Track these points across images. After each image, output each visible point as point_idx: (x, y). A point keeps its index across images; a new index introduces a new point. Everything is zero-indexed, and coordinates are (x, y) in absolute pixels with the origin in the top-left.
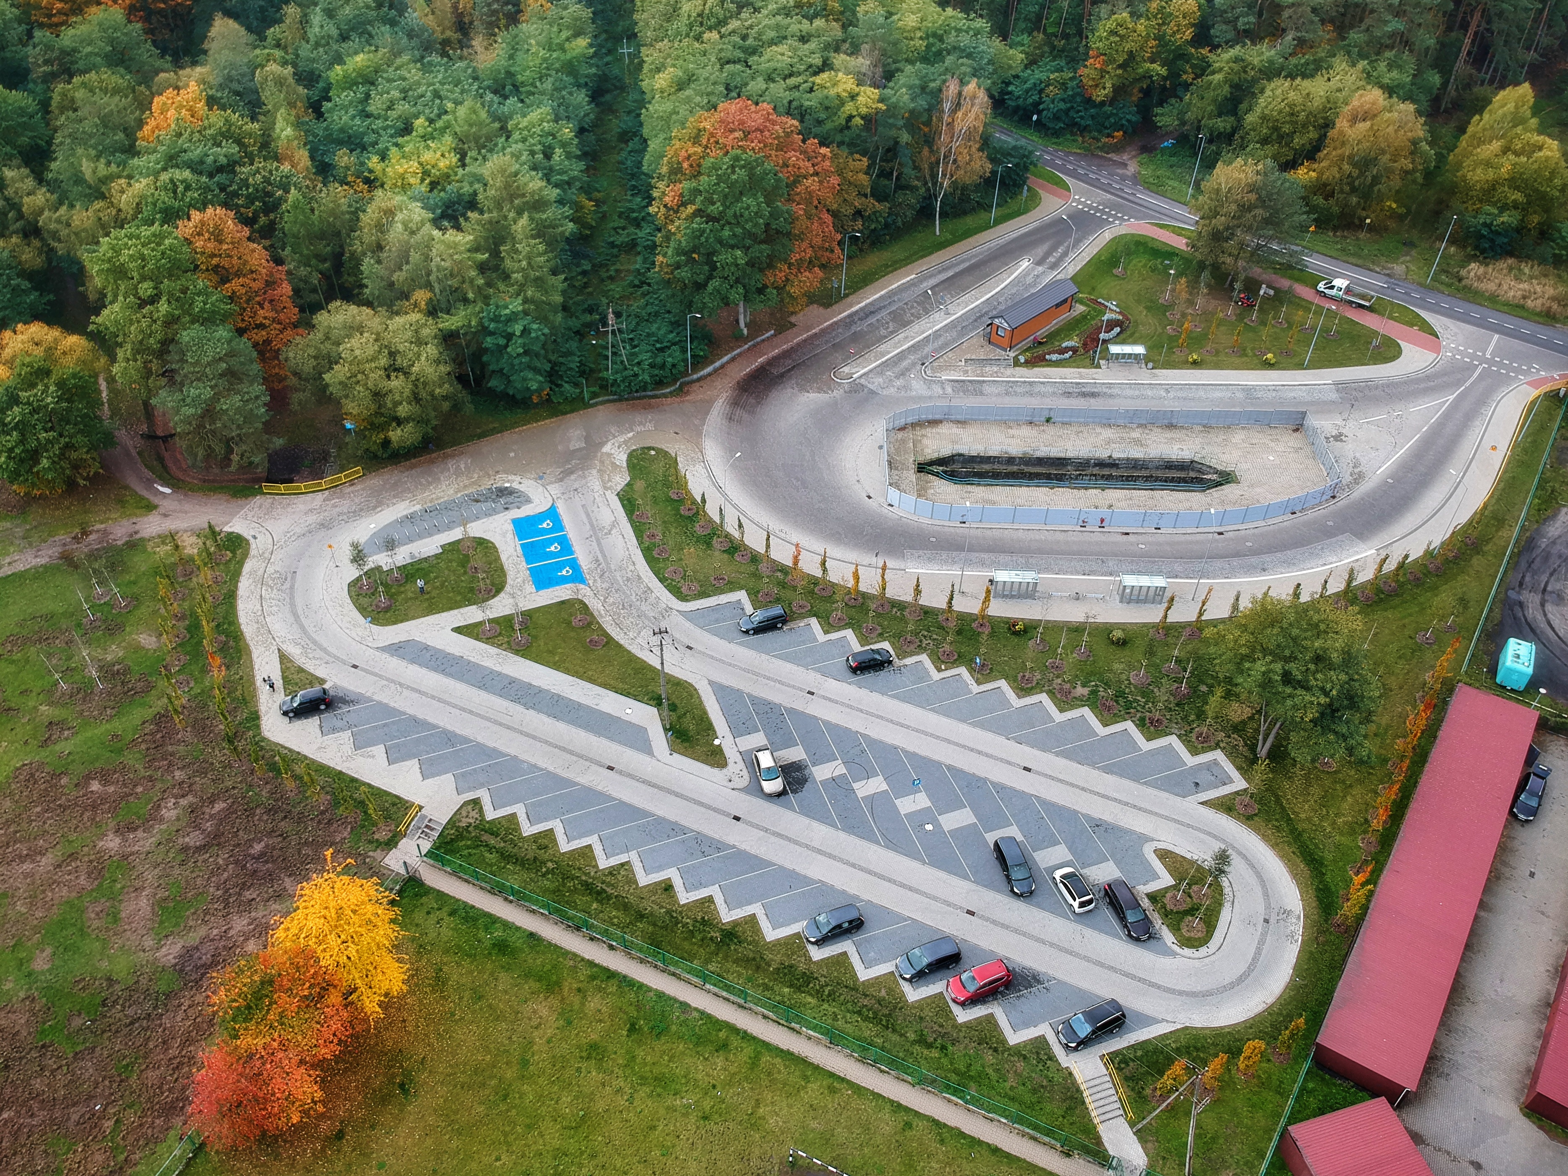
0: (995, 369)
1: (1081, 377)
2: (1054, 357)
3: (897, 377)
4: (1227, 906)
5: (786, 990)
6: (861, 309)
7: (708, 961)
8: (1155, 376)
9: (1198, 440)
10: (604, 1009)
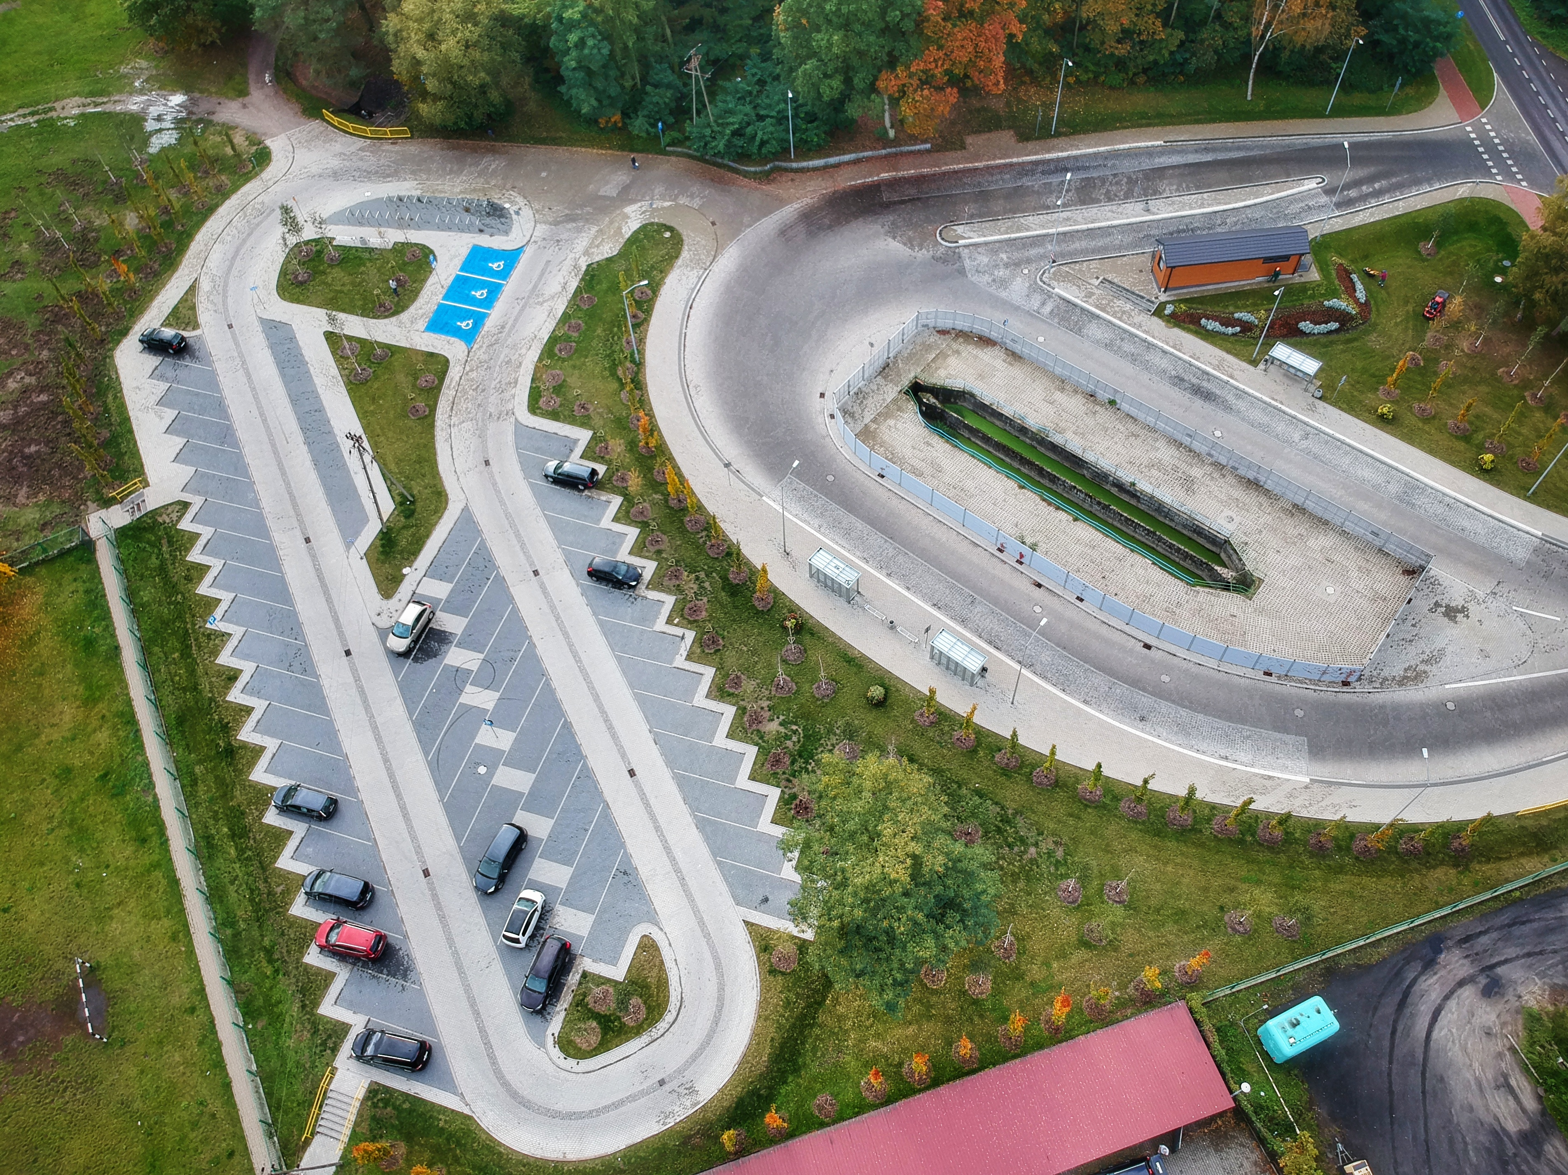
0: (1128, 306)
1: (1217, 368)
2: (1212, 325)
3: (1007, 266)
4: (645, 1039)
5: (226, 830)
6: (1058, 160)
7: (200, 762)
8: (1312, 409)
9: (1266, 519)
10: (103, 746)
